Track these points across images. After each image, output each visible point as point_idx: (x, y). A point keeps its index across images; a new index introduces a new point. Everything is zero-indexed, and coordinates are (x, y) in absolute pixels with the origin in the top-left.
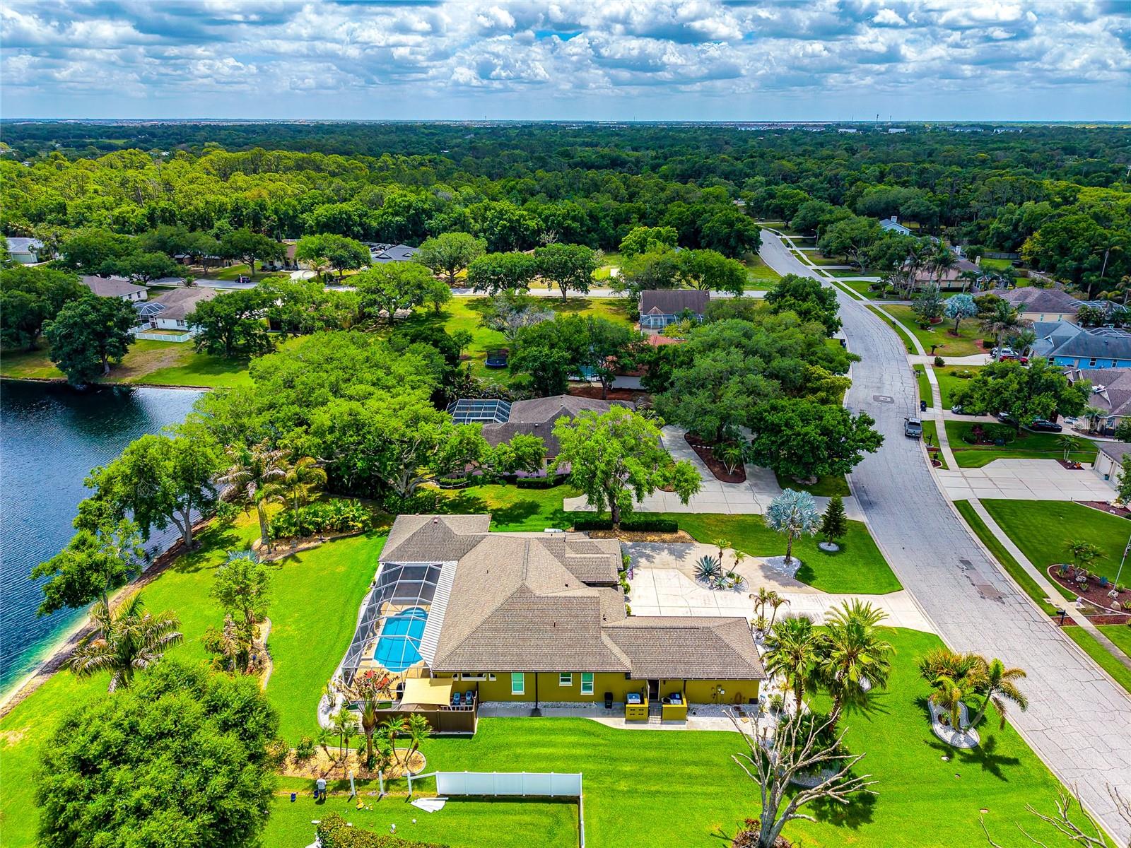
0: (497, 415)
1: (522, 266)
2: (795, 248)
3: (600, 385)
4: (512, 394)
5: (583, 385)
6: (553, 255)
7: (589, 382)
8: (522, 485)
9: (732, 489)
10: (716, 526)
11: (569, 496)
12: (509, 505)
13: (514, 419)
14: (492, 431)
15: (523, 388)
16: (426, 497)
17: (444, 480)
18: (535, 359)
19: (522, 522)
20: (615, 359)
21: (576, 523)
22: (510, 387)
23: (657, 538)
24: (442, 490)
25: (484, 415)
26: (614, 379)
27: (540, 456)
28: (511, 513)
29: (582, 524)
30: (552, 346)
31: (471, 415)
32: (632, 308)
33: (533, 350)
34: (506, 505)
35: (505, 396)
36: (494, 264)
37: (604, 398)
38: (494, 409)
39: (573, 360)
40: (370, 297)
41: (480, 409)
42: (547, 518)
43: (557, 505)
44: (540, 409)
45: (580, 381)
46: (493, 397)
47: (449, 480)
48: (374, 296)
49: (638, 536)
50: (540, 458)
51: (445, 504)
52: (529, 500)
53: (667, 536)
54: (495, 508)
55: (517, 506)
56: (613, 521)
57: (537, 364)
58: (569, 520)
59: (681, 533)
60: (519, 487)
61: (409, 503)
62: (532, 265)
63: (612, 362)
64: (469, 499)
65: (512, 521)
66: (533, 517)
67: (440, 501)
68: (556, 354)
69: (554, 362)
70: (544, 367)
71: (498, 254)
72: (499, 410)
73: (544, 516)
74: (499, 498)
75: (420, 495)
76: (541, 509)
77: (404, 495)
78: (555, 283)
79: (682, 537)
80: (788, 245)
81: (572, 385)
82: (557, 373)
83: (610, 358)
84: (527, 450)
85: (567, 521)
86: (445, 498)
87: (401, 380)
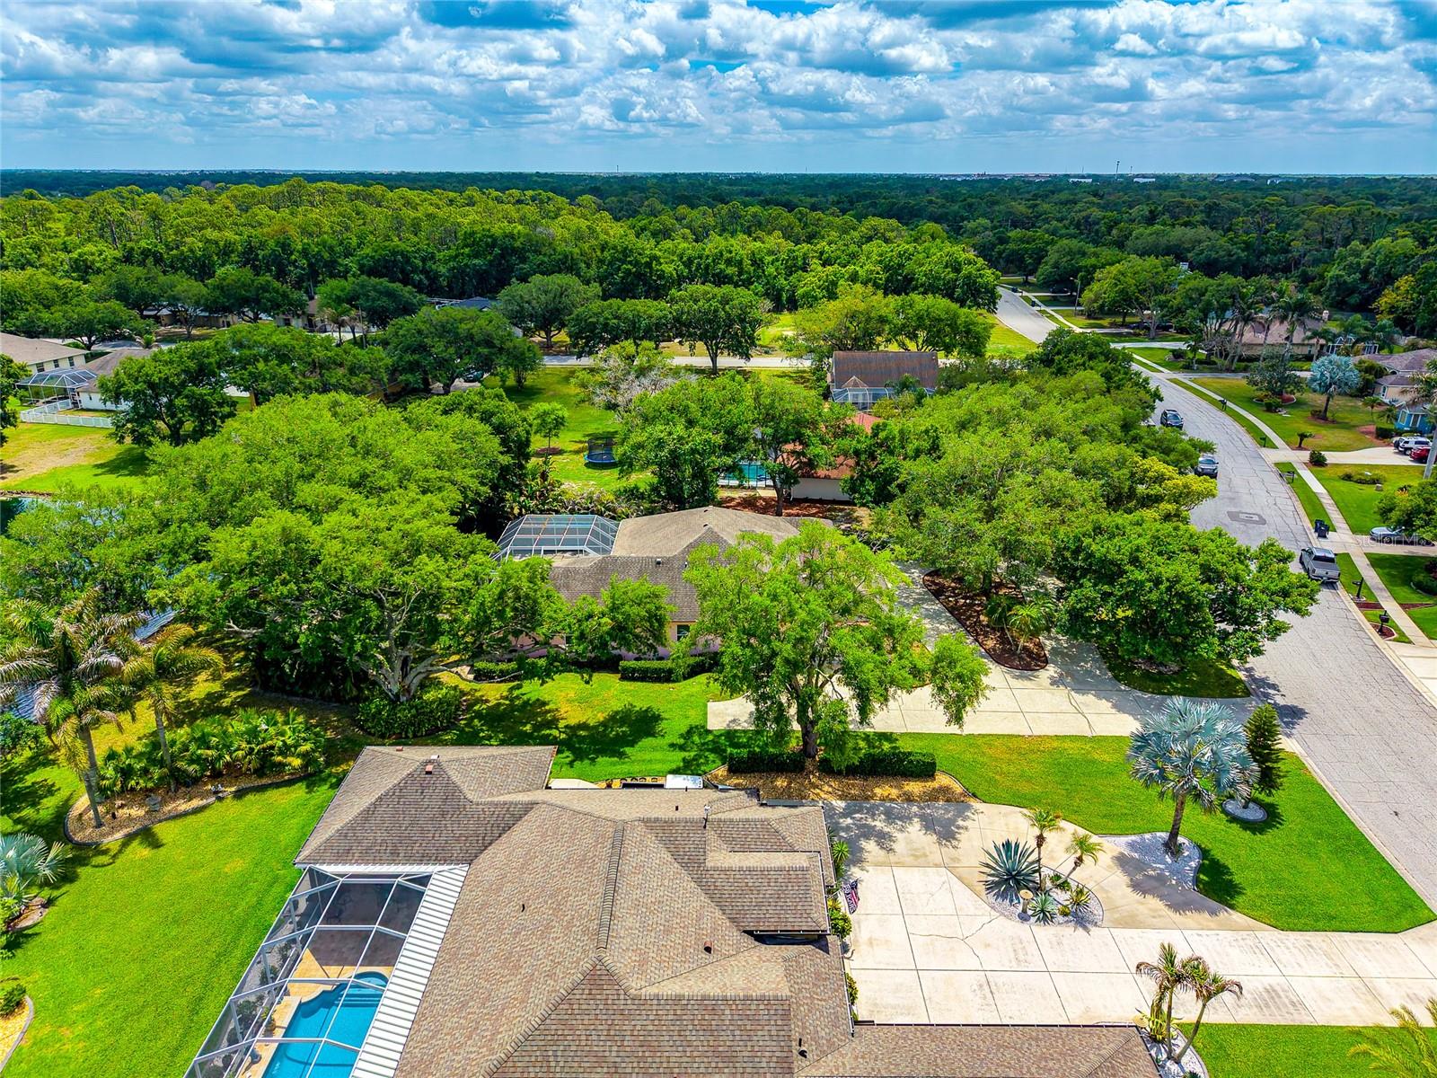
0: (590, 543)
1: (650, 317)
2: (1043, 308)
3: (772, 493)
4: (622, 508)
5: (743, 494)
6: (696, 301)
7: (754, 488)
8: (628, 676)
9: (1027, 683)
10: (1010, 762)
11: (716, 699)
12: (601, 717)
13: (619, 550)
14: (576, 572)
15: (642, 497)
16: (441, 702)
17: (480, 665)
18: (660, 444)
19: (621, 755)
20: (799, 448)
21: (731, 757)
22: (618, 495)
23: (894, 792)
24: (476, 686)
25: (566, 542)
26: (796, 482)
27: (661, 621)
28: (604, 734)
29: (741, 761)
30: (691, 423)
31: (541, 542)
32: (819, 380)
33: (659, 430)
34: (595, 717)
35: (608, 509)
36: (606, 314)
37: (779, 514)
38: (585, 531)
39: (727, 449)
40: (409, 357)
41: (561, 531)
42: (672, 745)
43: (694, 718)
44: (668, 530)
45: (741, 487)
46: (588, 511)
47: (491, 666)
48: (416, 357)
49: (855, 786)
50: (661, 624)
51: (479, 715)
52: (640, 705)
53: (914, 787)
54: (573, 722)
55: (614, 719)
56: (807, 751)
57: (664, 453)
58: (717, 750)
59: (942, 780)
60: (624, 678)
61: (404, 714)
62: (665, 317)
63: (793, 452)
64: (526, 703)
65: (602, 752)
66: (647, 742)
67: (470, 706)
68: (698, 437)
69: (693, 451)
70: (675, 460)
71: (615, 302)
72: (595, 534)
73: (669, 739)
74: (583, 701)
75: (430, 696)
76: (663, 725)
77: (397, 696)
78: (700, 345)
79: (944, 790)
80: (1034, 304)
81: (722, 494)
82: (700, 473)
83: (789, 447)
84: (636, 609)
85: (712, 751)
86: (481, 701)
87: (406, 475)
